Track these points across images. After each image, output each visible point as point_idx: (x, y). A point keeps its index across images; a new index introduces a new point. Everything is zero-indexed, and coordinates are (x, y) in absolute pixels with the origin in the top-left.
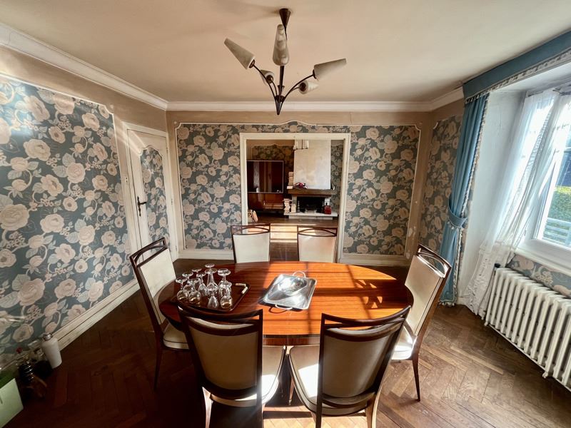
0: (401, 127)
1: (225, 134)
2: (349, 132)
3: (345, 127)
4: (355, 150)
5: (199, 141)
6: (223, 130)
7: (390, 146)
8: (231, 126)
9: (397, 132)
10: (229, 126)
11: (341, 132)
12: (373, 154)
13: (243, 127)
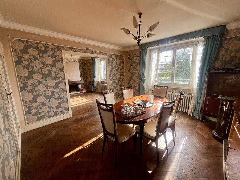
0: (120, 55)
1: (52, 50)
2: (107, 55)
3: (106, 53)
4: (110, 62)
5: (33, 52)
6: (51, 47)
7: (118, 61)
8: (56, 46)
9: (119, 57)
10: (54, 45)
11: (105, 55)
12: (114, 64)
13: (63, 47)
